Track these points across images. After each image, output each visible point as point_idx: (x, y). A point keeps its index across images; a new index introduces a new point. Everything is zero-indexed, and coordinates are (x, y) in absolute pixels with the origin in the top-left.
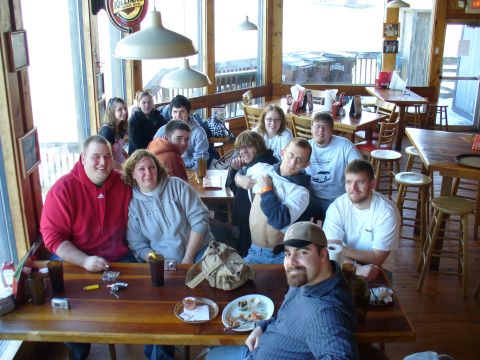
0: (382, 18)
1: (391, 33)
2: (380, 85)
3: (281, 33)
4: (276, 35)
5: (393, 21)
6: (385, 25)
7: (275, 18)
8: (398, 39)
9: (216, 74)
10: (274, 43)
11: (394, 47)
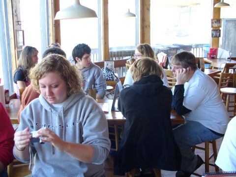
0: (210, 15)
1: (216, 25)
2: (210, 57)
3: (149, 26)
4: (146, 27)
5: (217, 18)
6: (212, 20)
7: (146, 17)
8: (220, 29)
9: (110, 51)
10: (145, 32)
11: (218, 34)
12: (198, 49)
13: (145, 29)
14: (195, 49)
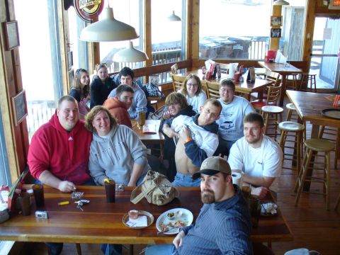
1: (276, 24)
2: (268, 60)
3: (198, 23)
4: (194, 24)
5: (277, 15)
7: (194, 13)
8: (281, 27)
9: (152, 53)
10: (193, 31)
11: (278, 33)
12: (260, 43)
13: (193, 26)
14: (257, 43)
